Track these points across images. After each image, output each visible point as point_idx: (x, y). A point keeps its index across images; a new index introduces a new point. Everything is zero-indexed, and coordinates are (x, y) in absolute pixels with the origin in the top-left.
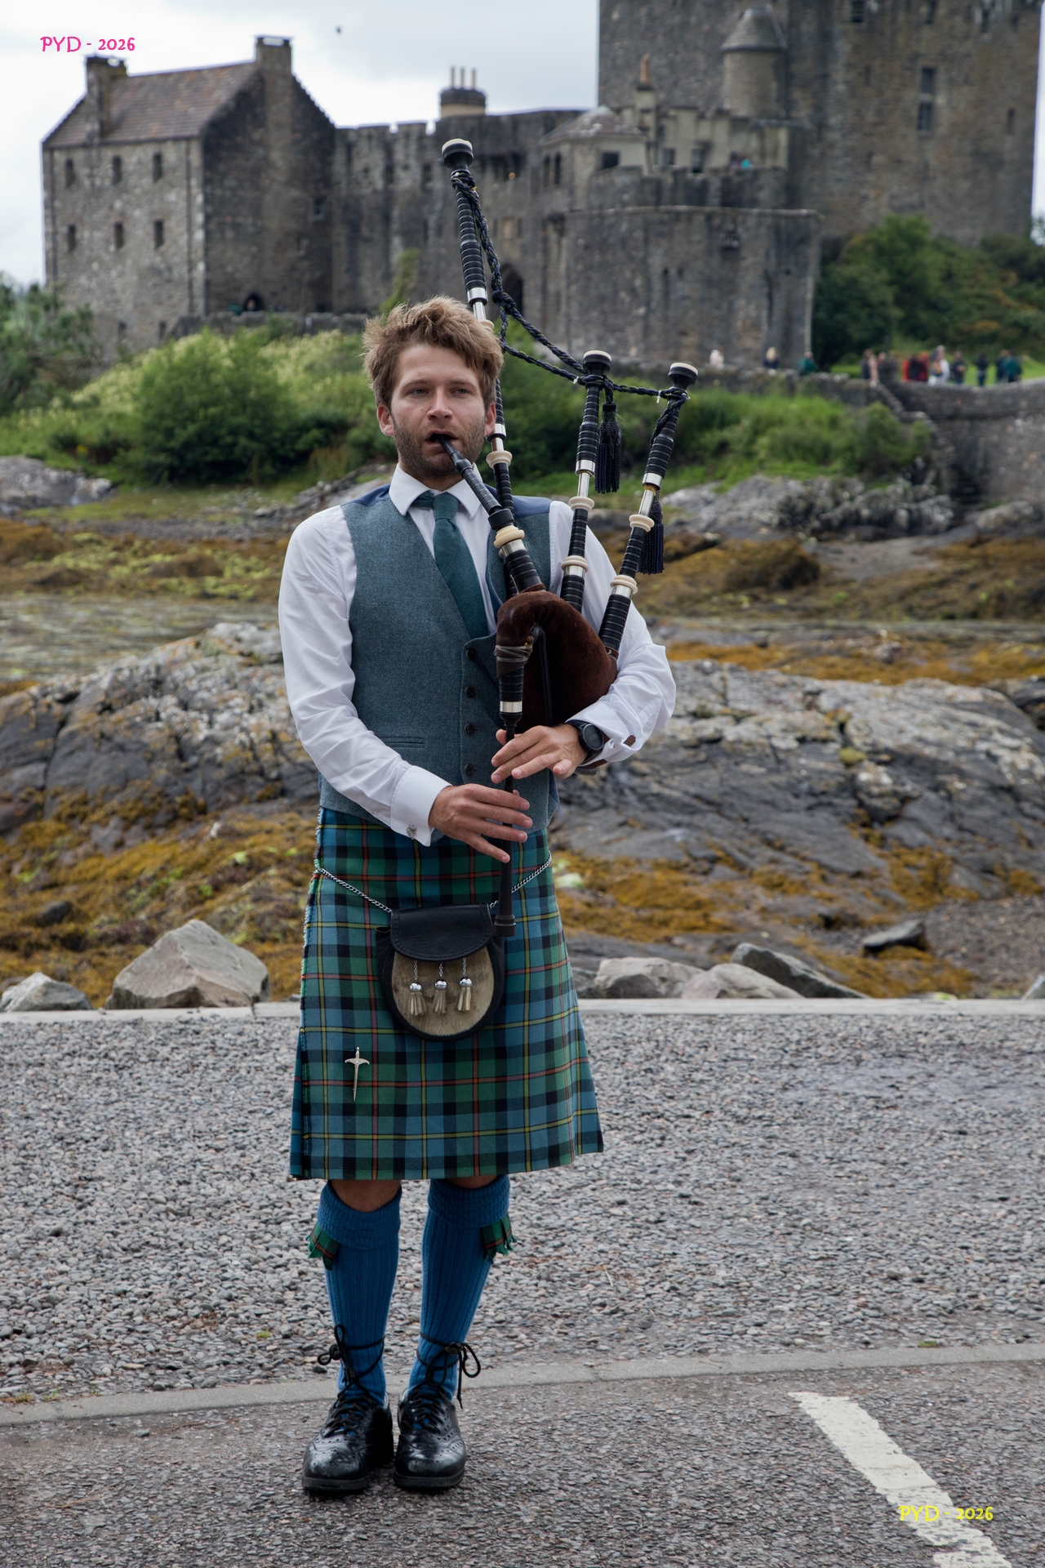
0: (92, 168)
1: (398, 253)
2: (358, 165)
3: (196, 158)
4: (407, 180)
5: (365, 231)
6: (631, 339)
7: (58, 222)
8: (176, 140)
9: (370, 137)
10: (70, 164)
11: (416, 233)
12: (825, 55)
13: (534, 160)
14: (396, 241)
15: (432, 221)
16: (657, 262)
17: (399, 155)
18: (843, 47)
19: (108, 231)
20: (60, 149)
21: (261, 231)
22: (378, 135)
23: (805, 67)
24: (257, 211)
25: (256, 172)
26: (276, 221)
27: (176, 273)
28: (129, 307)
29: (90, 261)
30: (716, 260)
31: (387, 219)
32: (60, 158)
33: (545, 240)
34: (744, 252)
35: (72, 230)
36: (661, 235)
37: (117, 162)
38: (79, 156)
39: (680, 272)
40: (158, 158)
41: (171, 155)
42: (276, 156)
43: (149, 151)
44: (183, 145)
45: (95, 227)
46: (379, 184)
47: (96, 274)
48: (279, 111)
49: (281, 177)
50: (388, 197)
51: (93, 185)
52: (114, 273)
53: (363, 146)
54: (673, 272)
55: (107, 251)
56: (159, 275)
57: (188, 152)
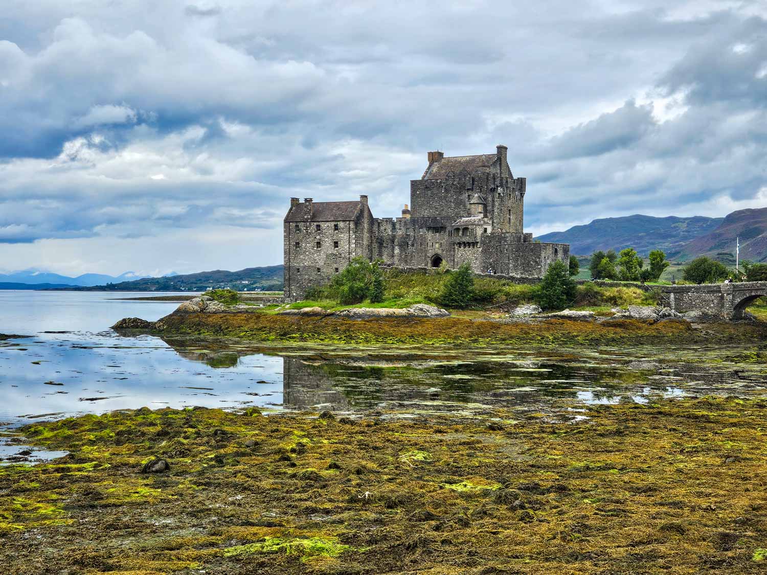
0: (307, 227)
1: (397, 251)
2: (382, 228)
3: (352, 225)
4: (400, 233)
5: (384, 245)
6: (535, 274)
7: (291, 241)
8: (343, 221)
9: (387, 221)
10: (297, 226)
11: (404, 245)
12: (493, 206)
13: (449, 228)
14: (396, 247)
15: (410, 243)
16: (543, 255)
17: (398, 226)
18: (497, 204)
19: (314, 244)
20: (292, 222)
21: (363, 244)
22: (389, 220)
23: (489, 208)
24: (362, 241)
25: (363, 229)
26: (365, 242)
27: (343, 255)
28: (323, 264)
29: (305, 252)
30: (554, 256)
31: (393, 242)
32: (293, 225)
33: (454, 248)
34: (558, 254)
35: (297, 244)
36: (544, 249)
37: (318, 226)
38: (301, 225)
39: (548, 258)
40: (336, 226)
41: (341, 224)
42: (365, 225)
43: (333, 224)
44: (348, 222)
45: (307, 242)
46: (390, 233)
47: (308, 255)
48: (366, 214)
49: (366, 231)
50: (394, 237)
51: (307, 232)
52: (315, 255)
53: (384, 224)
54: (547, 257)
55: (313, 249)
56: (336, 257)
57: (349, 224)
